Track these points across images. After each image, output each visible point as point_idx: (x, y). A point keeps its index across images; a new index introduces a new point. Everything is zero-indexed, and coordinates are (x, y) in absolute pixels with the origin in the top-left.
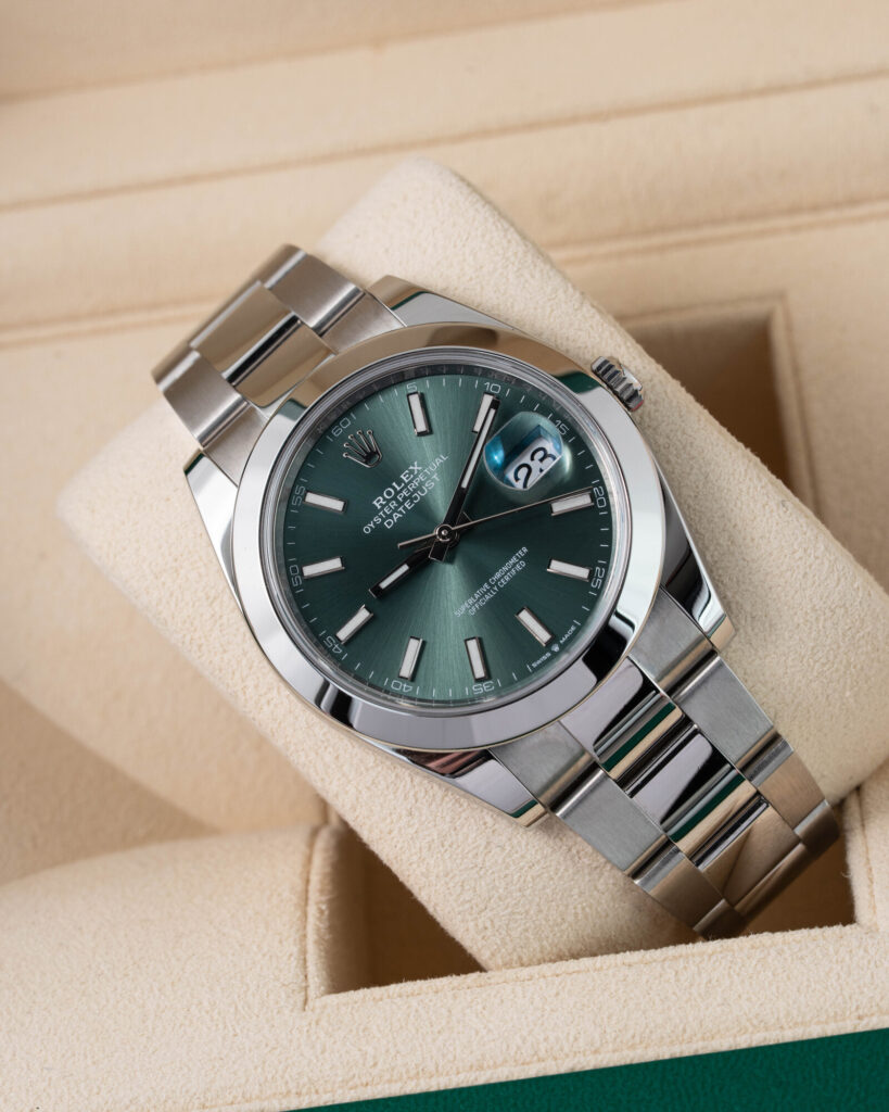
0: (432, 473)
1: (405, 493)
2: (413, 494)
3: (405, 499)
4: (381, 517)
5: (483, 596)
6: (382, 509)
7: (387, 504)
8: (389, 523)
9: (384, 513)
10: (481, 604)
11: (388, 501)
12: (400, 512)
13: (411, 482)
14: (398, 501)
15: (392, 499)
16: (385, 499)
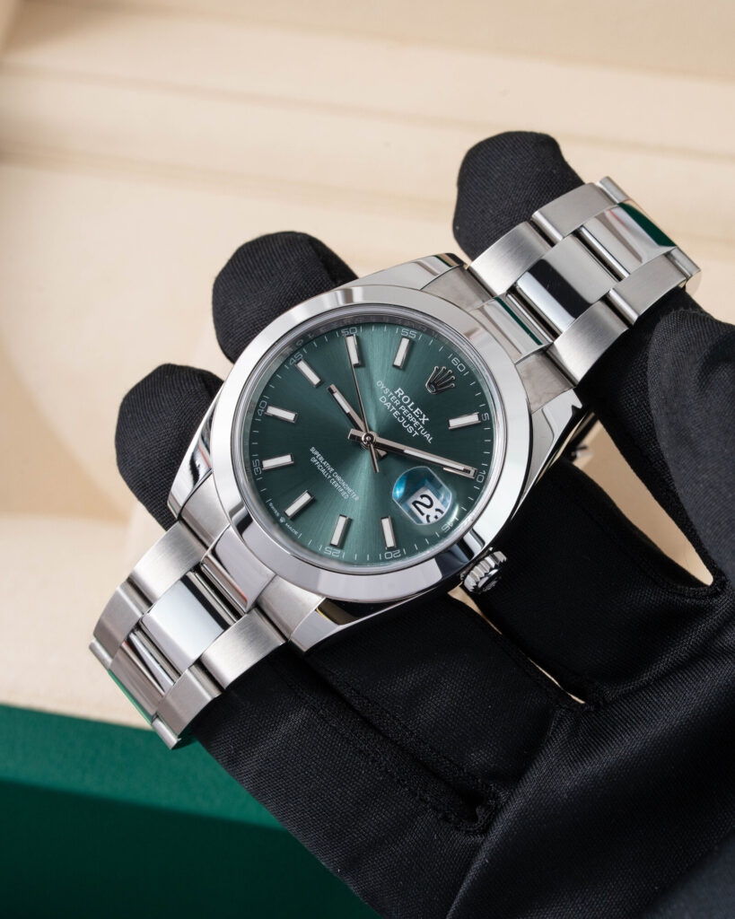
0: (419, 432)
1: (405, 411)
2: (405, 417)
3: (401, 411)
4: (389, 393)
5: (325, 468)
6: (395, 394)
7: (398, 398)
8: (383, 399)
9: (391, 396)
10: (319, 466)
11: (400, 399)
12: (391, 408)
13: (414, 416)
14: (399, 406)
15: (401, 401)
16: (402, 396)
